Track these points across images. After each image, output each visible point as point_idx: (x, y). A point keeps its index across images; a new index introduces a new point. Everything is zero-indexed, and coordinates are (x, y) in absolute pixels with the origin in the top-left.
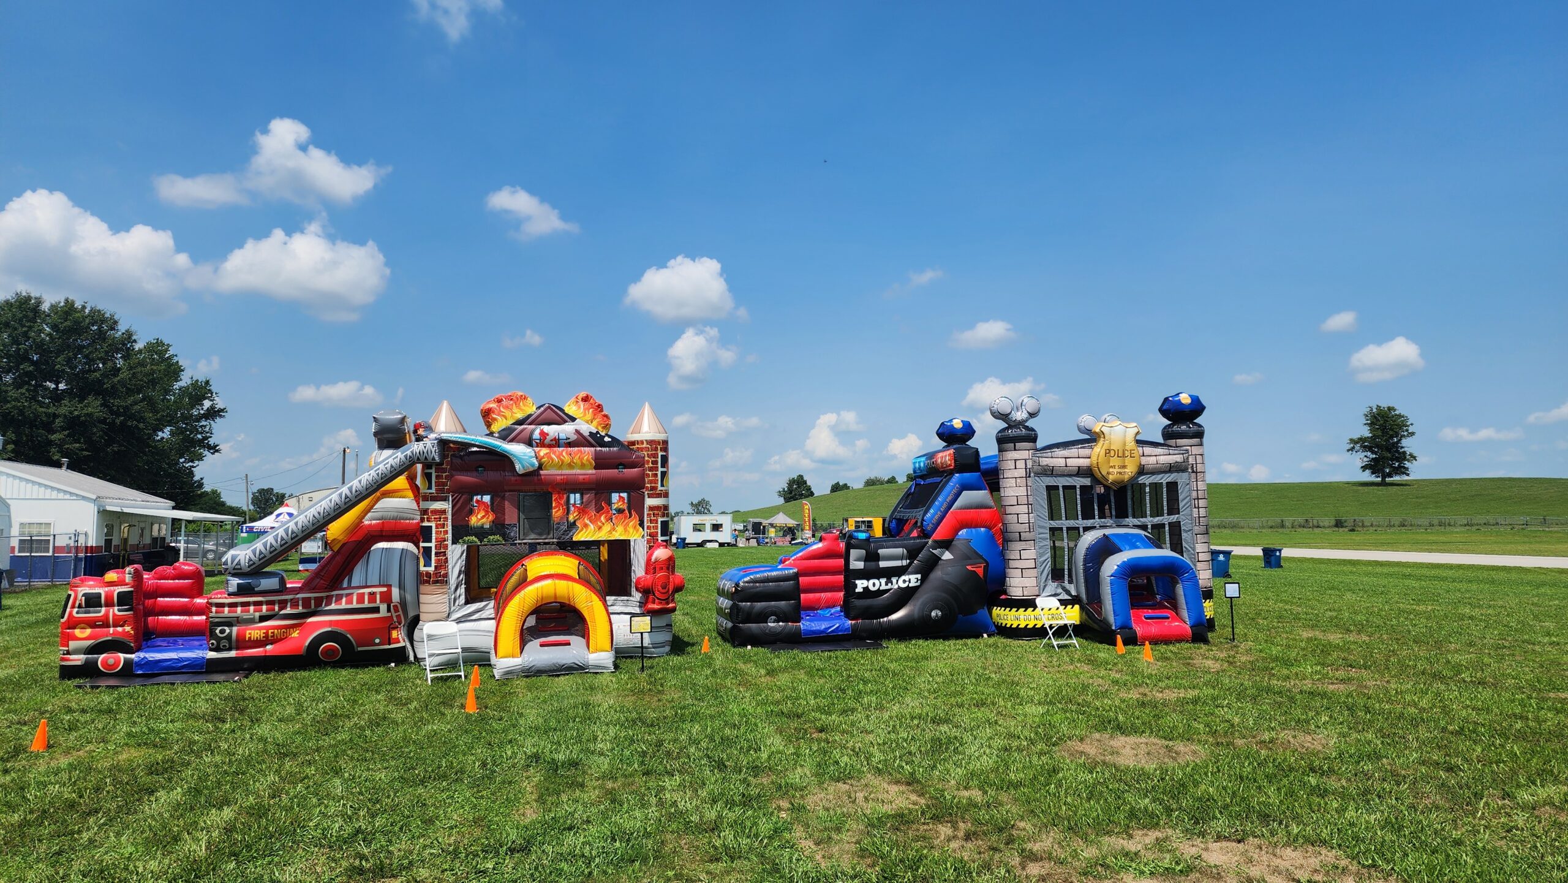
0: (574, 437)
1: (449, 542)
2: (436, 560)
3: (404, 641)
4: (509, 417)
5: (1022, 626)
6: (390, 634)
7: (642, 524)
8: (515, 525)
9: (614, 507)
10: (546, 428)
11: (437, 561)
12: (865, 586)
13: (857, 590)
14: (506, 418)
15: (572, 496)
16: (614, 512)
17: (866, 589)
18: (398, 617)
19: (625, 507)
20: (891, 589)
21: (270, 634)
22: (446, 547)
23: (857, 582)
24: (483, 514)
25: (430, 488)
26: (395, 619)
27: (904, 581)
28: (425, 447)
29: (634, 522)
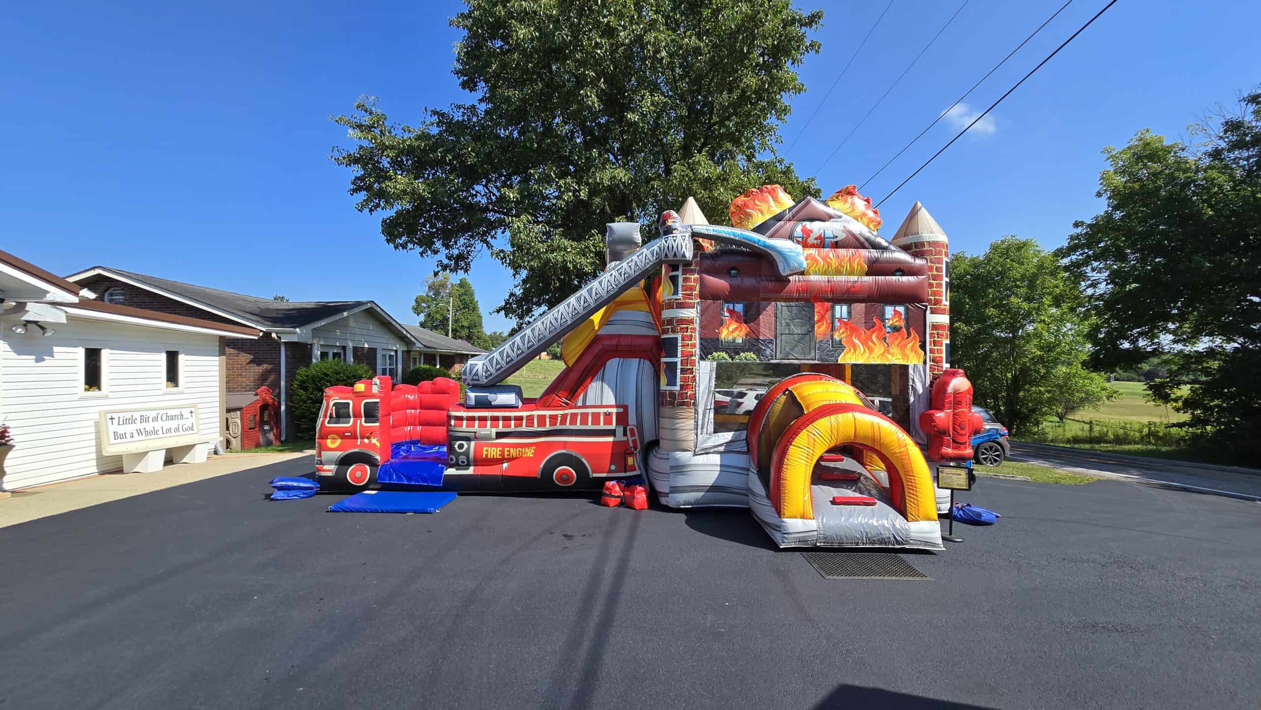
0: (842, 236)
1: (697, 358)
2: (681, 378)
3: (640, 469)
4: (765, 212)
6: (626, 460)
7: (923, 347)
8: (771, 342)
9: (888, 323)
10: (809, 225)
11: (683, 379)
14: (761, 212)
15: (838, 308)
16: (888, 330)
18: (634, 441)
19: (902, 324)
21: (506, 453)
22: (693, 363)
24: (735, 326)
25: (676, 292)
26: (631, 445)
28: (675, 241)
29: (914, 342)
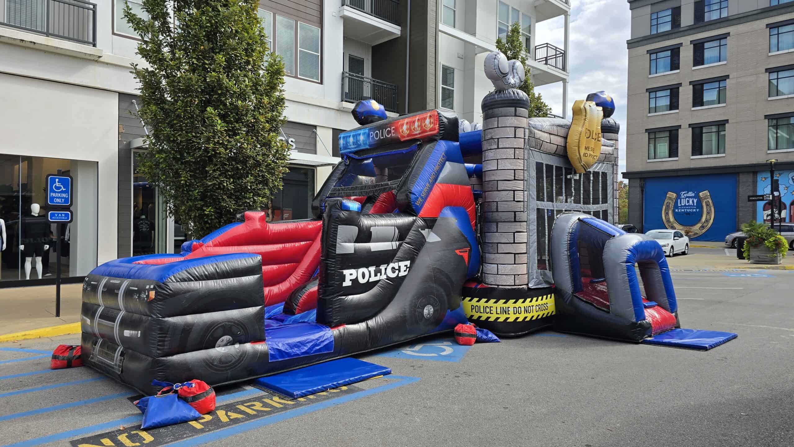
5: (511, 320)
12: (353, 277)
13: (345, 284)
17: (355, 281)
20: (379, 280)
23: (346, 272)
27: (393, 269)
